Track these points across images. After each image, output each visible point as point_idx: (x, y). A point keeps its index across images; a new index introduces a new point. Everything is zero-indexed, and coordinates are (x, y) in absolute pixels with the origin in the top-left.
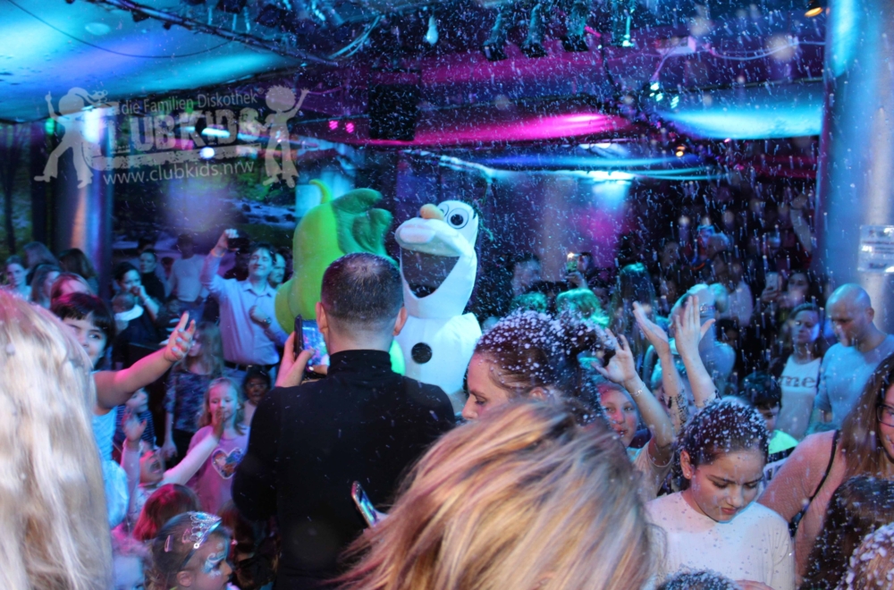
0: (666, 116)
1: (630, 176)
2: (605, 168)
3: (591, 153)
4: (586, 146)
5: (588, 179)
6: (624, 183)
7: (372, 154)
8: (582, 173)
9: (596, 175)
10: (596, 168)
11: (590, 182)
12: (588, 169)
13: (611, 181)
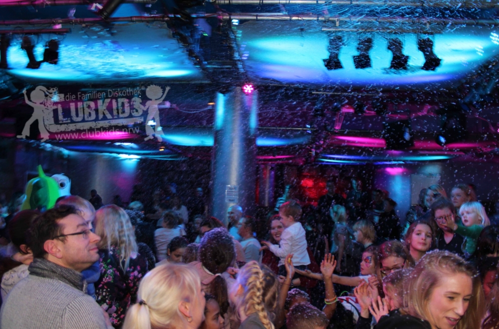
1: (139, 157)
2: (126, 153)
3: (120, 147)
4: (118, 144)
5: (118, 158)
6: (136, 160)
8: (116, 155)
9: (122, 156)
10: (122, 153)
12: (119, 153)
13: (129, 159)
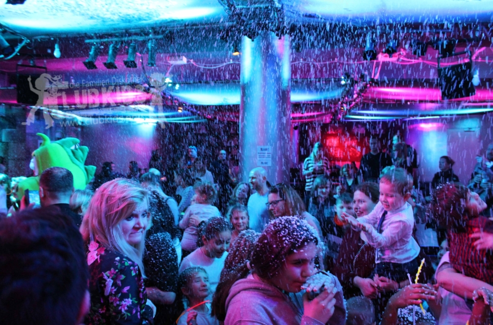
0: (173, 94)
1: (156, 120)
2: (142, 117)
5: (133, 122)
6: (153, 124)
7: (10, 108)
8: (130, 119)
9: (137, 121)
10: (137, 117)
11: (134, 124)
12: (134, 117)
13: (145, 123)
